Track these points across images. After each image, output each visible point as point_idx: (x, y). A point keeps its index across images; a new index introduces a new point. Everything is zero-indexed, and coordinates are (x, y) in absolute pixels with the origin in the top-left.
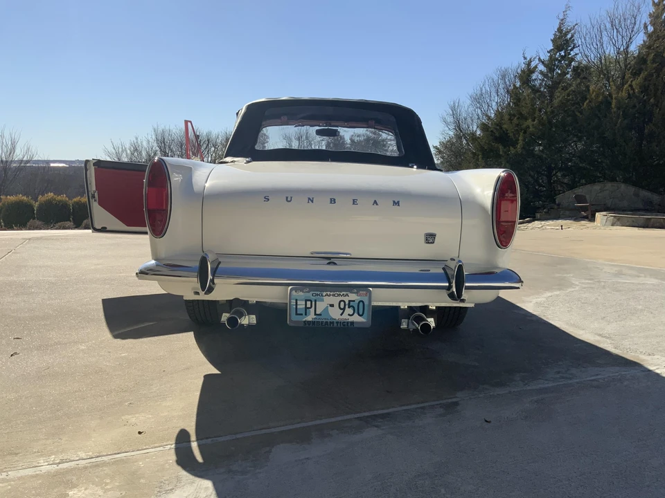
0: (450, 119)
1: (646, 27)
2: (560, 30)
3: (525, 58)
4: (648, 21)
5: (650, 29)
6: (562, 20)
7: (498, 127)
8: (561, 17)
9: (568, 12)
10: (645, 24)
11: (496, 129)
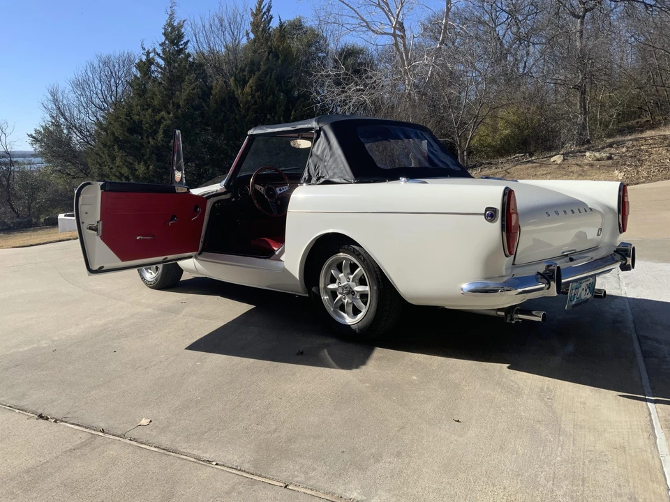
0: (51, 105)
1: (247, 34)
2: (170, 24)
3: (144, 49)
4: (249, 28)
5: (252, 36)
6: (171, 15)
7: (129, 118)
8: (170, 13)
9: (174, 8)
10: (247, 31)
11: (126, 119)
